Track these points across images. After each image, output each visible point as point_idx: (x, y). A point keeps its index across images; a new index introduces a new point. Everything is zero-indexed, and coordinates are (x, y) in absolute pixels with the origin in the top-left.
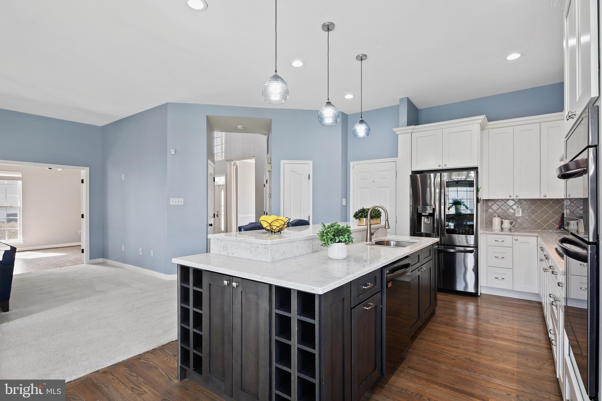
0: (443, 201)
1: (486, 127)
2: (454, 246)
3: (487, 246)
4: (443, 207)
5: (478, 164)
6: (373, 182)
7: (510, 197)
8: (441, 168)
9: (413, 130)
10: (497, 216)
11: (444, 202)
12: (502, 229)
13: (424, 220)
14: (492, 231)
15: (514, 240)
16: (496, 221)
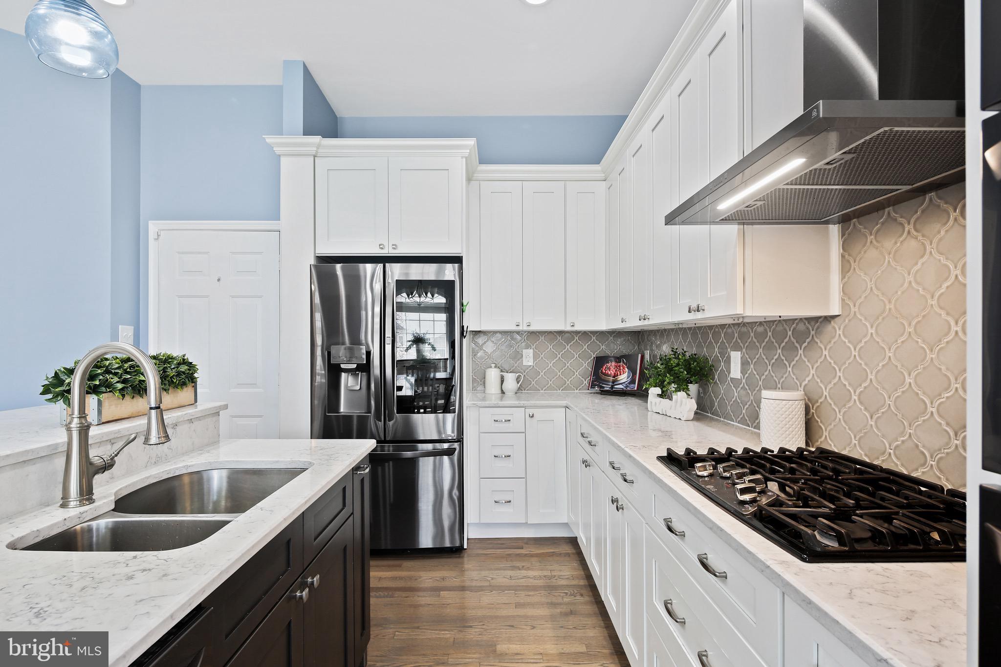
0: (389, 334)
1: (475, 175)
2: (412, 441)
3: (480, 433)
4: (388, 348)
5: (462, 250)
6: (219, 280)
7: (517, 325)
8: (385, 252)
9: (318, 148)
10: (493, 365)
11: (391, 336)
12: (503, 392)
13: (347, 382)
14: (484, 399)
15: (527, 416)
16: (493, 375)
